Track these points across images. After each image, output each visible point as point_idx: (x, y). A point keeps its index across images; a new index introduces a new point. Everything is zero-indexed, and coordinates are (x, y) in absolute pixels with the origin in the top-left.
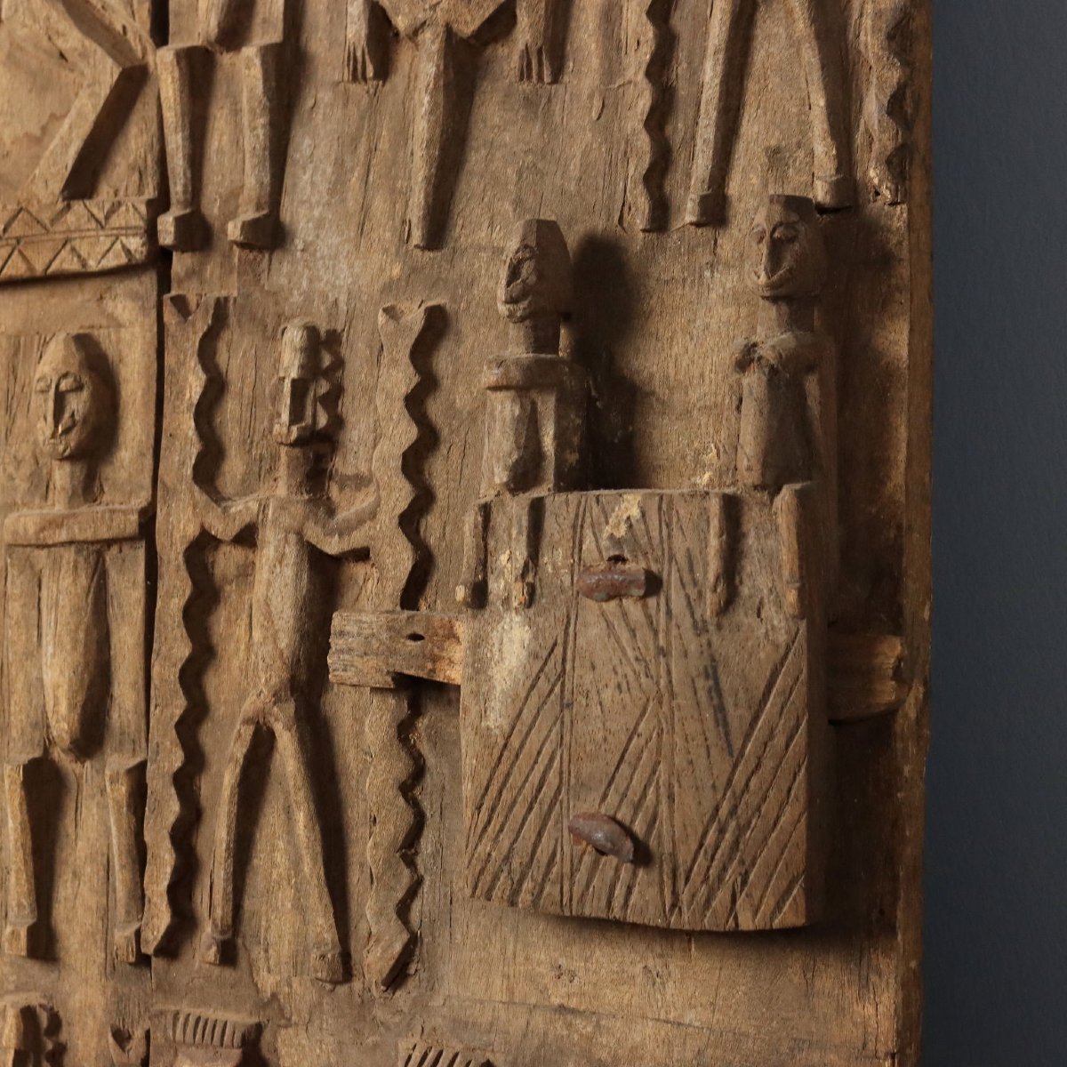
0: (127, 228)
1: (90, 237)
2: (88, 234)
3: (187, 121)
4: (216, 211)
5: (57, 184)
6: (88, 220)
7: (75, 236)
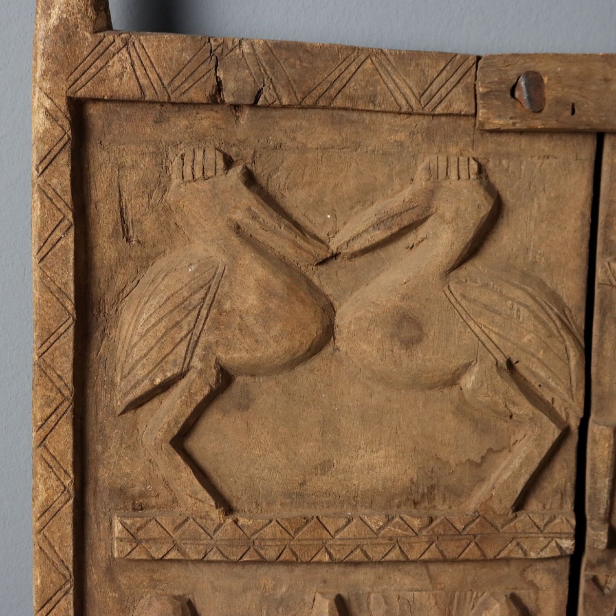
0: (561, 533)
1: (532, 537)
2: (531, 535)
5: (509, 503)
6: (532, 526)
7: (520, 536)
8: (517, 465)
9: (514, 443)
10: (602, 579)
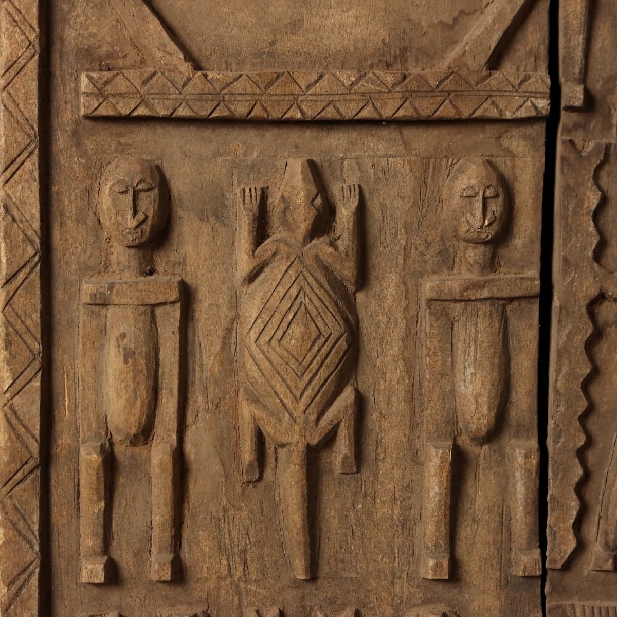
0: (536, 92)
1: (507, 96)
2: (506, 94)
3: (586, 27)
4: (598, 87)
5: (483, 59)
6: (507, 85)
7: (495, 94)
8: (490, 21)
9: (487, 6)
10: (579, 142)
